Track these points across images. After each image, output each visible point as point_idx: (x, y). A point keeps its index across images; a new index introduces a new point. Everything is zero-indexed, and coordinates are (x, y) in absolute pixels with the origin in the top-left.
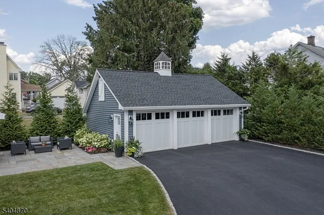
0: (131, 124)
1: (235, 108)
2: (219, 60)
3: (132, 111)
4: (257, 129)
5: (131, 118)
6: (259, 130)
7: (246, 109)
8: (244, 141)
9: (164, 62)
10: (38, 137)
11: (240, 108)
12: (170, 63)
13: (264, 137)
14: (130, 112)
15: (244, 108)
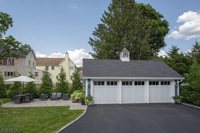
0: (89, 87)
1: (172, 80)
2: (171, 51)
3: (90, 79)
4: (188, 95)
5: (89, 83)
6: (190, 96)
7: (181, 81)
8: (177, 103)
9: (125, 53)
10: (56, 93)
11: (176, 81)
12: (129, 53)
13: (193, 101)
14: (89, 80)
15: (180, 80)
